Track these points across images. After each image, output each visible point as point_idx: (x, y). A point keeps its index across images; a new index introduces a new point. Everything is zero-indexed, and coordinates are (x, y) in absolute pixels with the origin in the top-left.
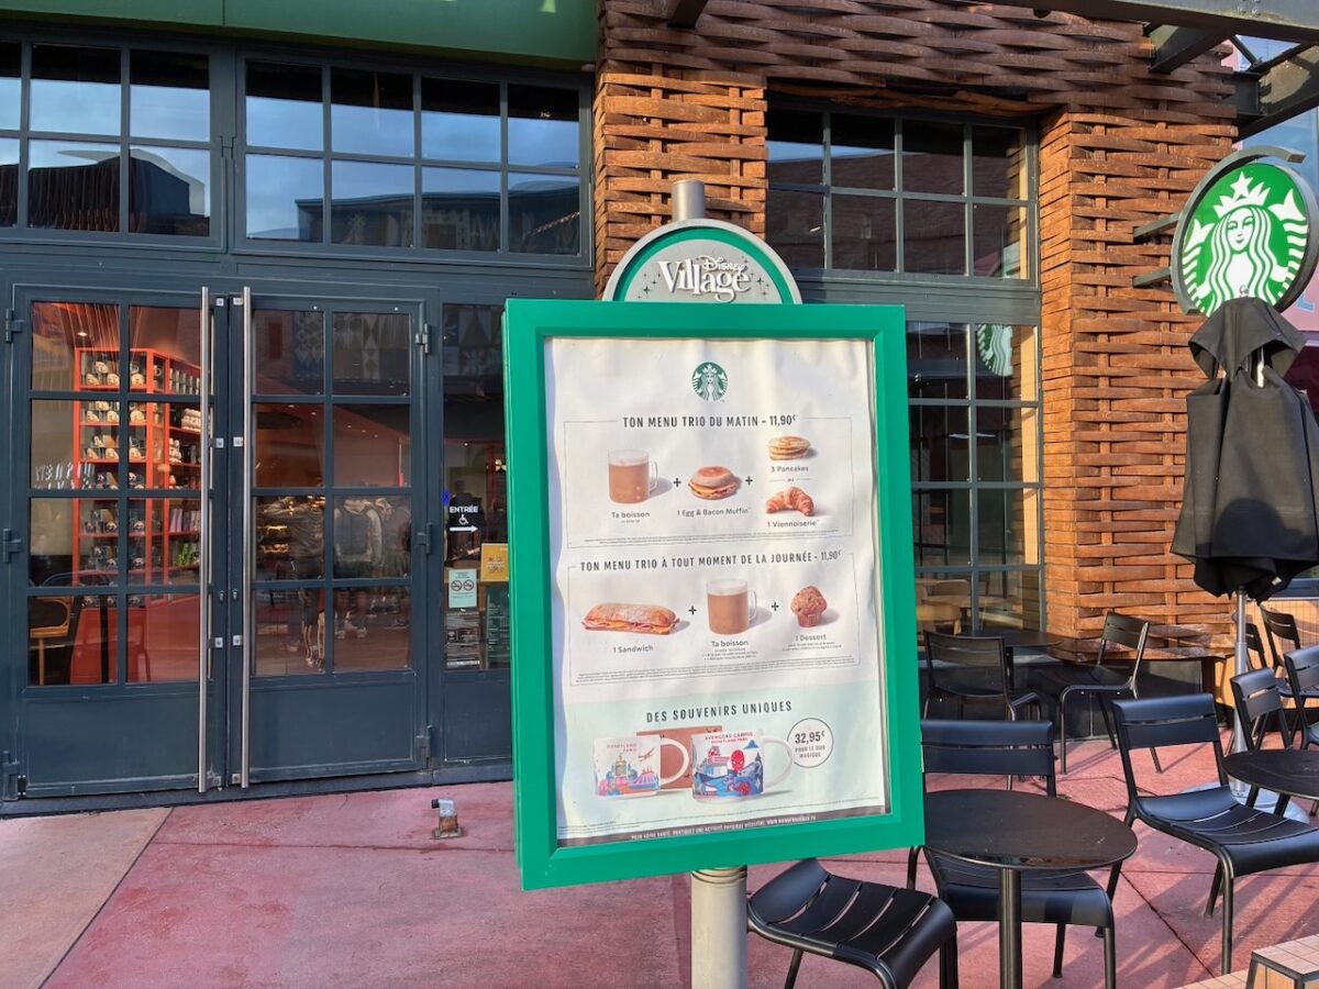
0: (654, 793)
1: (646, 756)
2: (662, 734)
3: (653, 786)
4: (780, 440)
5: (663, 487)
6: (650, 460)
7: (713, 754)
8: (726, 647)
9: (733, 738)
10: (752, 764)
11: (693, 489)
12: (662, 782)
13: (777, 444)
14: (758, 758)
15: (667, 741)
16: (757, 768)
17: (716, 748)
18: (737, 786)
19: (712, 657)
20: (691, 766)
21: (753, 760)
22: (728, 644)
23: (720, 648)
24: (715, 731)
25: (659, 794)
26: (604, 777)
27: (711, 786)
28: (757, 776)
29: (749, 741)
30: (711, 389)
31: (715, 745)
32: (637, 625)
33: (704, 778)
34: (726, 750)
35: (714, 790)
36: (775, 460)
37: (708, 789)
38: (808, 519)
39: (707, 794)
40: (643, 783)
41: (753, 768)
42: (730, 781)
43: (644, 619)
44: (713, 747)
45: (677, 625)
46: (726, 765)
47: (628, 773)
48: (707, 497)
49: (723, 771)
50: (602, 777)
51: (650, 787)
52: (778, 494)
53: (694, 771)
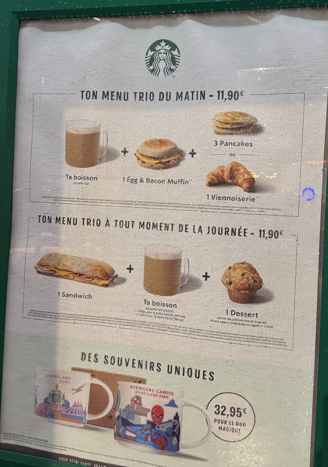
0: (82, 425)
1: (78, 390)
2: (94, 374)
3: (81, 419)
4: (226, 114)
5: (111, 155)
6: (102, 130)
7: (135, 402)
8: (156, 307)
9: (155, 393)
10: (170, 421)
11: (139, 159)
12: (89, 417)
13: (222, 119)
14: (177, 417)
15: (97, 381)
16: (174, 427)
17: (139, 398)
18: (154, 438)
19: (142, 313)
20: (114, 408)
21: (172, 418)
22: (158, 304)
23: (151, 306)
24: (139, 382)
25: (85, 428)
26: (43, 402)
27: (130, 431)
28: (174, 434)
29: (170, 400)
30: (162, 65)
31: (138, 394)
32: (80, 275)
33: (126, 423)
34: (148, 402)
35: (133, 435)
36: (219, 133)
37: (128, 433)
38: (247, 195)
39: (127, 438)
40: (73, 414)
41: (171, 425)
42: (148, 432)
43: (87, 271)
44: (137, 397)
45: (115, 280)
46: (146, 415)
47: (62, 402)
48: (151, 167)
49: (143, 420)
50: (41, 400)
51: (79, 420)
52: (219, 167)
53: (117, 414)
